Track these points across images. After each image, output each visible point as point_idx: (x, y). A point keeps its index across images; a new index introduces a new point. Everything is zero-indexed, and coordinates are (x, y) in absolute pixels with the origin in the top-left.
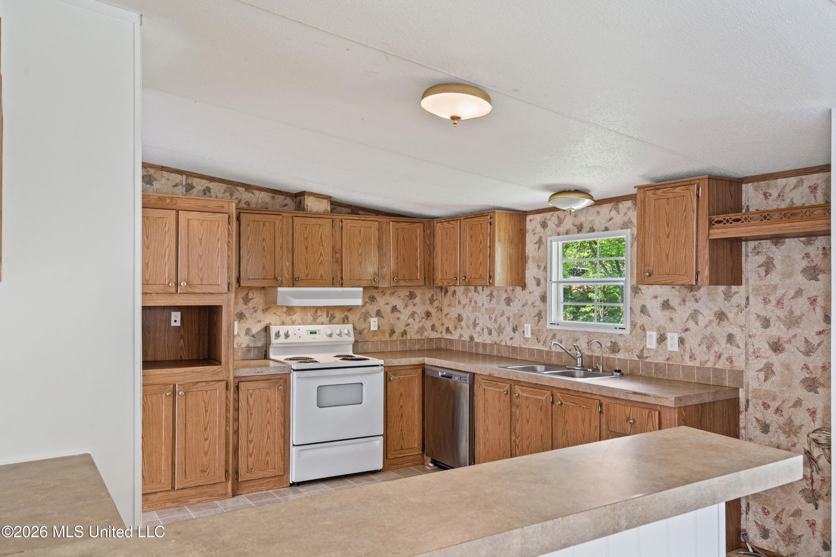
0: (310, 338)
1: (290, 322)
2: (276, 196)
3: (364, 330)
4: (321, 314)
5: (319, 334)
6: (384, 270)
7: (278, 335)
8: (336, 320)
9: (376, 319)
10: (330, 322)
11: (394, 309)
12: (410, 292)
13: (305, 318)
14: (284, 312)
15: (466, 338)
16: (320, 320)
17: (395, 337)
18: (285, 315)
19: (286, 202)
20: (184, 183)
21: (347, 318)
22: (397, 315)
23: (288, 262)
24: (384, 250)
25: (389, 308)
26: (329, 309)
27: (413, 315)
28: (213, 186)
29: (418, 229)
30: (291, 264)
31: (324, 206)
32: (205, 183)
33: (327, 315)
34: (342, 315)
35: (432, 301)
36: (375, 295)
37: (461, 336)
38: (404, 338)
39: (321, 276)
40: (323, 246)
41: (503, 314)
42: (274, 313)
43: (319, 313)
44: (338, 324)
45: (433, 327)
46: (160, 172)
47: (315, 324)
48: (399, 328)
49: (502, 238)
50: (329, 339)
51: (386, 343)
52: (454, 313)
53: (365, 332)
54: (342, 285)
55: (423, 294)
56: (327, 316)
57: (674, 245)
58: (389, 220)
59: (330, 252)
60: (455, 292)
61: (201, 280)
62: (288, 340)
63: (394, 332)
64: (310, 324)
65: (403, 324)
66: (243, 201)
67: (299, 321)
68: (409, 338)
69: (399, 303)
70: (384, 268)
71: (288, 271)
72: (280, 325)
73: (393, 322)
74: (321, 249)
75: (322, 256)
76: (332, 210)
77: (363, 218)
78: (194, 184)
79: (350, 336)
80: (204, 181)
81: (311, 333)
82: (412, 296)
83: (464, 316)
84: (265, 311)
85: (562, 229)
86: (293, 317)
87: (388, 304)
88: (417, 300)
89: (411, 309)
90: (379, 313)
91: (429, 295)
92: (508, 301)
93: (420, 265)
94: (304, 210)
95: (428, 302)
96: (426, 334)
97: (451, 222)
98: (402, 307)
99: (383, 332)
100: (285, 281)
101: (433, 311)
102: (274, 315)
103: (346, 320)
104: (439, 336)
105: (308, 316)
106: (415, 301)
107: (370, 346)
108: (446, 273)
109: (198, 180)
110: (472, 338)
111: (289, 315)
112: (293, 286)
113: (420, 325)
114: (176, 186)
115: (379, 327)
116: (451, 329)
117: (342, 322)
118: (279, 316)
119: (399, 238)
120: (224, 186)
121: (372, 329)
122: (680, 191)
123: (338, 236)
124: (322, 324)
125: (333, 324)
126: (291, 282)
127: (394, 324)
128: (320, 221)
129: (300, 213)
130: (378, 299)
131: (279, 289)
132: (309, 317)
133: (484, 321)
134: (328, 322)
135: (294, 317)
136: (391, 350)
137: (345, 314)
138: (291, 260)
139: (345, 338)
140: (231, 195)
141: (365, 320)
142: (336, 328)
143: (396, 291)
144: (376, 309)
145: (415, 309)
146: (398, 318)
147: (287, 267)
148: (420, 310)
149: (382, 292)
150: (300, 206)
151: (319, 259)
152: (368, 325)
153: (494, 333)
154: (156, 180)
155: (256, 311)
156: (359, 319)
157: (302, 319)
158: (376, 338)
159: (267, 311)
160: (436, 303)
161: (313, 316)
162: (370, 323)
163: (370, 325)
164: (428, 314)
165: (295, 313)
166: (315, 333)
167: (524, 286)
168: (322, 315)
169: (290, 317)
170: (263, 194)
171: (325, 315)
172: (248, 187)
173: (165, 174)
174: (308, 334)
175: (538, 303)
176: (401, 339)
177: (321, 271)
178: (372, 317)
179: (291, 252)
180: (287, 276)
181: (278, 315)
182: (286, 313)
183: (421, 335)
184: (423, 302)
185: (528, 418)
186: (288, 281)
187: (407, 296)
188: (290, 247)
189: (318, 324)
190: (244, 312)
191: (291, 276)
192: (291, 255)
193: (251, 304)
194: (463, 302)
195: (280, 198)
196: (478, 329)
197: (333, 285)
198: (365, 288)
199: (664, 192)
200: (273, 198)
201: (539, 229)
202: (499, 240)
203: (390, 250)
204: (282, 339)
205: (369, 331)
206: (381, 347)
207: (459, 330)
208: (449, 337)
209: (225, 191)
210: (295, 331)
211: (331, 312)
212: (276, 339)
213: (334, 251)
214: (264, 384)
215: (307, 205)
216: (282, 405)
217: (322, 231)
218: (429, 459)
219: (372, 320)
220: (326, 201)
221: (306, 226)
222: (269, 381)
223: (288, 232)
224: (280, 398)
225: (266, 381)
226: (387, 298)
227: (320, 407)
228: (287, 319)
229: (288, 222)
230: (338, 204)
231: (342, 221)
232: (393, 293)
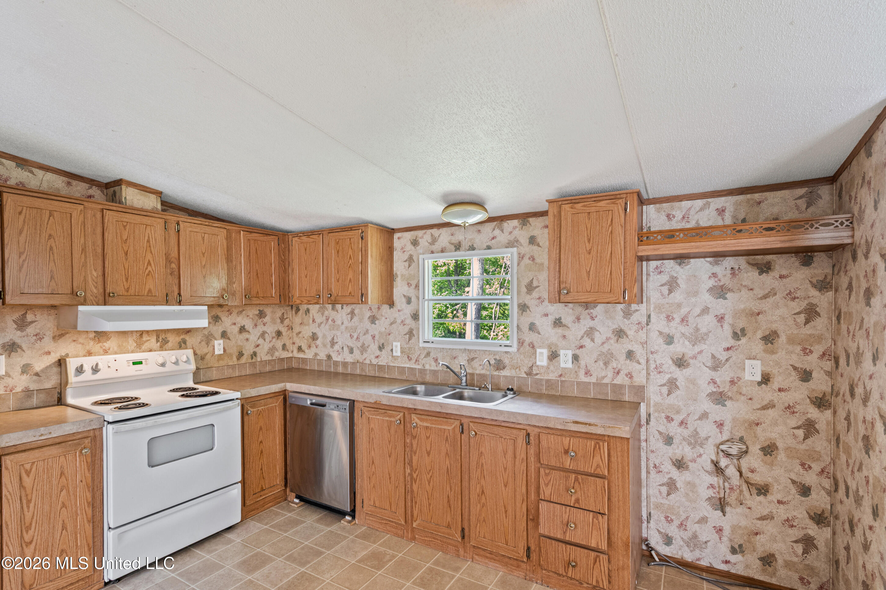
0: (134, 370)
1: (101, 351)
2: (74, 181)
3: (206, 354)
4: (148, 338)
5: (146, 364)
6: (234, 286)
7: (80, 370)
8: (170, 345)
9: (221, 342)
10: (162, 348)
11: (242, 329)
12: (259, 310)
13: (124, 344)
14: (91, 339)
15: (322, 356)
16: (146, 346)
17: (243, 360)
18: (92, 343)
19: (91, 192)
21: (185, 342)
22: (245, 335)
23: (95, 271)
24: (234, 263)
25: (236, 329)
26: (158, 333)
27: (263, 335)
29: (273, 243)
30: (100, 273)
31: (153, 202)
33: (157, 339)
34: (178, 339)
35: (282, 320)
36: (220, 314)
37: (316, 354)
38: (253, 360)
39: (150, 291)
40: (151, 252)
41: (367, 332)
42: (74, 341)
43: (145, 337)
44: (173, 350)
45: (284, 347)
47: (140, 352)
48: (248, 350)
49: (374, 254)
50: (162, 369)
51: (233, 367)
52: (307, 331)
53: (208, 357)
54: (180, 303)
55: (273, 312)
56: (157, 341)
57: (597, 261)
58: (239, 229)
59: (162, 262)
60: (308, 310)
62: (98, 376)
63: (243, 355)
64: (132, 352)
65: (253, 345)
66: (13, 181)
67: (116, 349)
68: (259, 359)
69: (248, 324)
70: (234, 283)
71: (96, 283)
72: (85, 356)
73: (241, 344)
74: (149, 257)
75: (150, 265)
76: (163, 210)
79: (190, 364)
81: (134, 363)
82: (262, 314)
83: (320, 335)
84: (57, 338)
85: (437, 246)
86: (105, 344)
87: (235, 324)
88: (267, 319)
89: (261, 328)
90: (224, 335)
91: (279, 314)
92: (373, 319)
93: (275, 282)
94: (120, 203)
95: (279, 321)
96: (277, 354)
97: (311, 236)
98: (251, 327)
99: (230, 356)
100: (91, 298)
101: (283, 330)
102: (73, 344)
103: (183, 345)
104: (290, 355)
105: (128, 342)
106: (265, 320)
107: (214, 372)
108: (306, 290)
110: (329, 357)
111: (99, 342)
112: (105, 304)
113: (271, 345)
115: (225, 350)
116: (304, 347)
117: (178, 347)
118: (83, 344)
119: (251, 251)
121: (217, 352)
122: (605, 205)
123: (173, 241)
124: (151, 351)
125: (166, 350)
126: (101, 298)
127: (242, 346)
128: (145, 221)
130: (224, 318)
131: (81, 308)
132: (131, 343)
133: (343, 339)
134: (159, 348)
135: (107, 345)
136: (240, 374)
137: (182, 337)
138: (100, 268)
139: (183, 366)
141: (208, 344)
142: (170, 356)
143: (244, 310)
144: (221, 329)
145: (265, 329)
146: (247, 339)
147: (94, 278)
148: (271, 329)
149: (228, 311)
150: (114, 198)
151: (147, 269)
152: (212, 348)
153: (356, 352)
155: (40, 339)
156: (200, 343)
157: (119, 346)
158: (222, 363)
159: (61, 338)
160: (287, 322)
161: (136, 342)
162: (214, 346)
163: (214, 349)
164: (279, 334)
165: (108, 339)
166: (141, 363)
167: (391, 304)
168: (149, 340)
169: (100, 344)
170: (48, 175)
171: (154, 340)
172: (22, 162)
174: (129, 366)
175: (409, 321)
176: (250, 361)
177: (150, 285)
178: (216, 339)
179: (101, 258)
180: (95, 291)
181: (80, 343)
182: (93, 339)
183: (272, 356)
184: (273, 321)
185: (429, 449)
186: (96, 297)
187: (257, 315)
188: (99, 250)
189: (144, 352)
190: (18, 341)
191: (101, 290)
192: (100, 262)
193: (30, 330)
194: (318, 320)
195: (82, 187)
196: (336, 347)
197: (167, 303)
198: (210, 307)
199: (584, 206)
200: (69, 183)
201: (409, 247)
202: (372, 256)
203: (241, 263)
204: (88, 375)
205: (213, 355)
206: (228, 373)
207: (314, 350)
208: (301, 355)
210: (109, 362)
211: (162, 336)
212: (76, 376)
213: (168, 260)
214: (54, 451)
215: (125, 198)
216: (89, 475)
217: (150, 234)
218: (294, 495)
219: (216, 343)
220: (154, 196)
221: (125, 224)
222: (63, 444)
223: (94, 230)
224: (84, 466)
225: (57, 446)
226: (234, 317)
227: (153, 467)
228: (96, 347)
229: (94, 216)
230: (171, 205)
231: (178, 224)
232: (241, 312)
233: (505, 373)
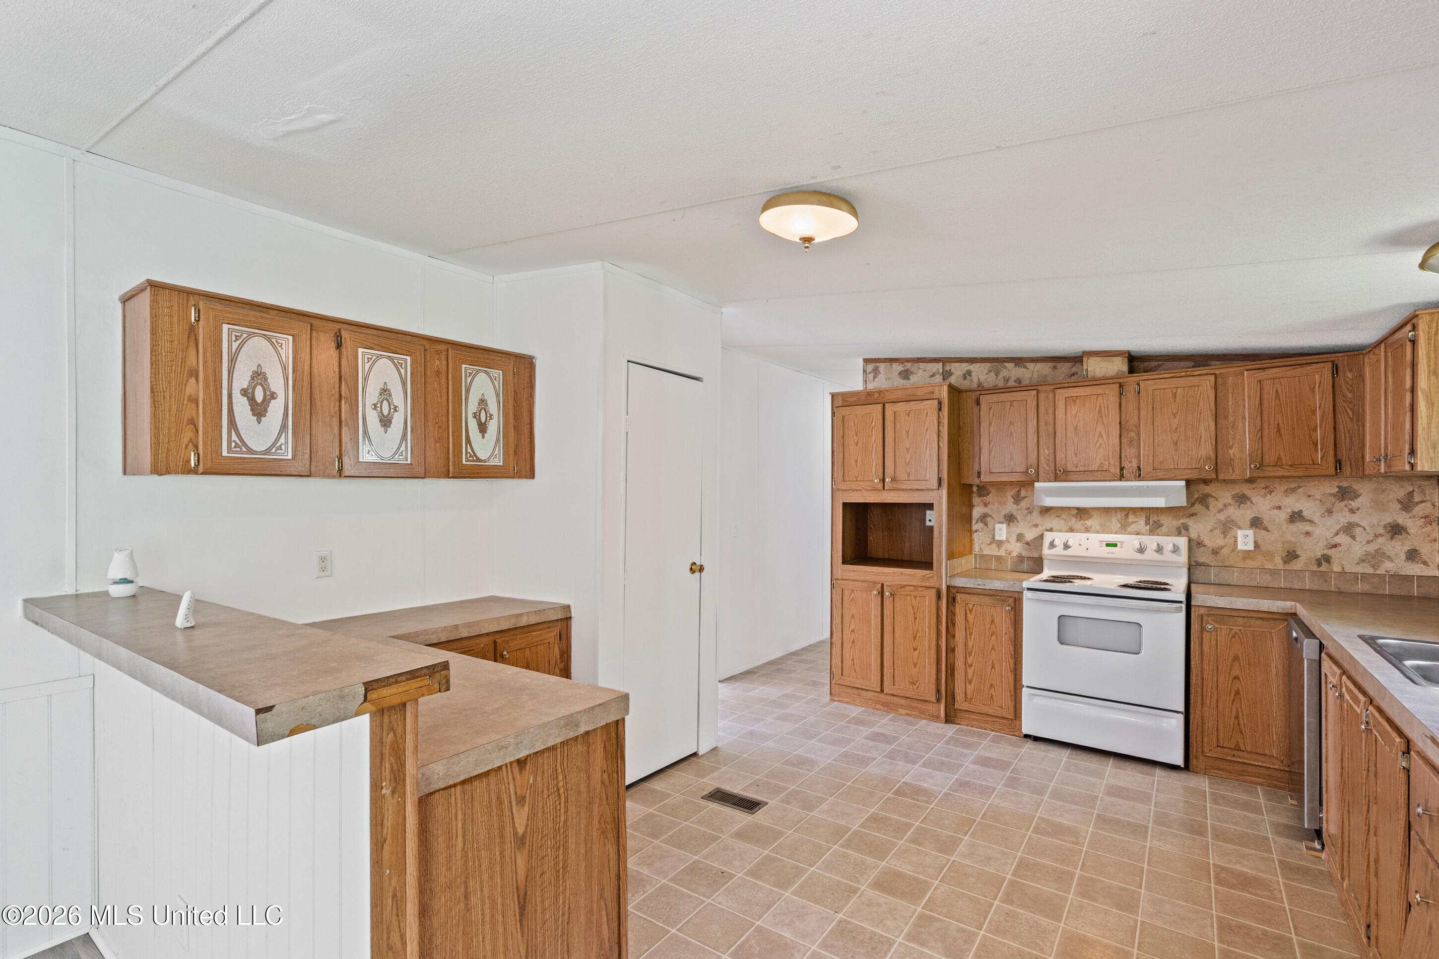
0: (1105, 552)
1: (1083, 528)
2: (1059, 365)
3: (1222, 547)
4: (1136, 520)
5: (1121, 547)
6: (1231, 452)
7: (1052, 545)
8: (1164, 529)
9: (1250, 532)
10: (1152, 532)
11: (1297, 517)
12: (1338, 487)
13: (1107, 524)
14: (1073, 516)
16: (1133, 528)
17: (1297, 565)
18: (1074, 520)
19: (1074, 370)
20: (941, 371)
21: (1186, 528)
22: (1303, 527)
23: (1047, 449)
24: (1231, 419)
25: (1282, 515)
26: (1148, 512)
27: (1349, 529)
28: (974, 368)
29: (1319, 374)
30: (1052, 451)
31: (1120, 366)
32: (965, 367)
33: (1146, 521)
34: (1177, 523)
35: (1408, 504)
36: (1248, 492)
38: (1323, 569)
39: (1101, 466)
40: (1103, 423)
42: (1058, 516)
43: (1131, 518)
44: (1168, 536)
45: (1412, 554)
46: (916, 365)
47: (1125, 534)
48: (1311, 549)
50: (1139, 556)
51: (1274, 573)
53: (1225, 551)
54: (1139, 478)
55: (1381, 491)
56: (1147, 524)
58: (1242, 368)
59: (1116, 431)
61: (909, 475)
62: (1069, 552)
63: (1296, 557)
64: (1116, 533)
65: (1322, 544)
66: (1013, 379)
67: (1098, 528)
68: (1337, 568)
69: (1309, 508)
70: (1231, 448)
71: (1048, 461)
72: (1067, 532)
73: (1293, 539)
74: (1102, 429)
75: (1102, 437)
76: (1132, 371)
77: (1183, 374)
78: (953, 370)
79: (1179, 555)
80: (964, 365)
81: (1107, 545)
84: (1044, 513)
86: (1086, 522)
87: (1280, 508)
88: (1360, 502)
89: (1342, 518)
90: (1256, 523)
91: (1398, 494)
93: (1323, 438)
96: (1389, 566)
98: (1318, 514)
99: (1269, 555)
100: (1044, 475)
102: (1057, 519)
103: (1183, 531)
105: (1112, 522)
107: (1236, 574)
108: (1373, 449)
109: (957, 364)
111: (1081, 519)
112: (1056, 481)
113: (1370, 548)
114: (933, 376)
115: (1257, 545)
117: (1176, 533)
118: (1065, 520)
119: (1266, 397)
120: (988, 365)
121: (1241, 547)
123: (1132, 405)
124: (1138, 534)
125: (1158, 535)
126: (1052, 475)
127: (1295, 543)
128: (1099, 390)
129: (1065, 383)
130: (1255, 499)
131: (1037, 484)
132: (1114, 521)
134: (1148, 532)
135: (1089, 523)
136: (1288, 585)
137: (1182, 521)
138: (1051, 446)
139: (1168, 556)
140: (997, 374)
141: (1225, 533)
142: (1168, 542)
143: (1300, 487)
144: (1250, 515)
146: (1308, 534)
147: (1046, 456)
148: (1371, 520)
149: (1266, 488)
151: (1098, 441)
152: (1233, 540)
154: (913, 373)
155: (1031, 513)
156: (1211, 531)
157: (1102, 525)
158: (1250, 563)
159: (1046, 513)
160: (1422, 509)
161: (1121, 523)
162: (1236, 538)
163: (1236, 541)
164: (1396, 529)
165: (1090, 517)
166: (1115, 545)
168: (1136, 522)
169: (1082, 521)
170: (1039, 366)
171: (1142, 522)
172: (1019, 361)
173: (922, 365)
174: (1101, 547)
176: (1315, 568)
177: (1102, 458)
178: (1240, 528)
179: (1052, 436)
180: (1047, 468)
181: (1063, 519)
182: (1075, 516)
183: (1375, 567)
184: (1380, 506)
186: (1048, 474)
187: (1334, 495)
188: (1051, 429)
189: (1129, 534)
190: (1015, 513)
191: (1053, 467)
192: (1052, 440)
193: (1024, 504)
195: (1065, 367)
197: (1124, 479)
198: (1189, 481)
200: (1055, 368)
203: (1244, 418)
204: (1059, 550)
205: (1233, 550)
206: (1265, 580)
209: (990, 371)
210: (1081, 540)
211: (1154, 518)
212: (1049, 548)
213: (1126, 429)
214: (987, 600)
215: (1087, 370)
216: (1012, 631)
217: (1102, 403)
219: (1240, 533)
220: (1120, 358)
221: (1075, 399)
222: (993, 597)
223: (1047, 410)
224: (1008, 621)
225: (989, 597)
226: (1278, 497)
227: (1062, 643)
228: (1078, 525)
229: (1047, 397)
230: (1166, 358)
231: (1139, 385)
232: (1294, 490)
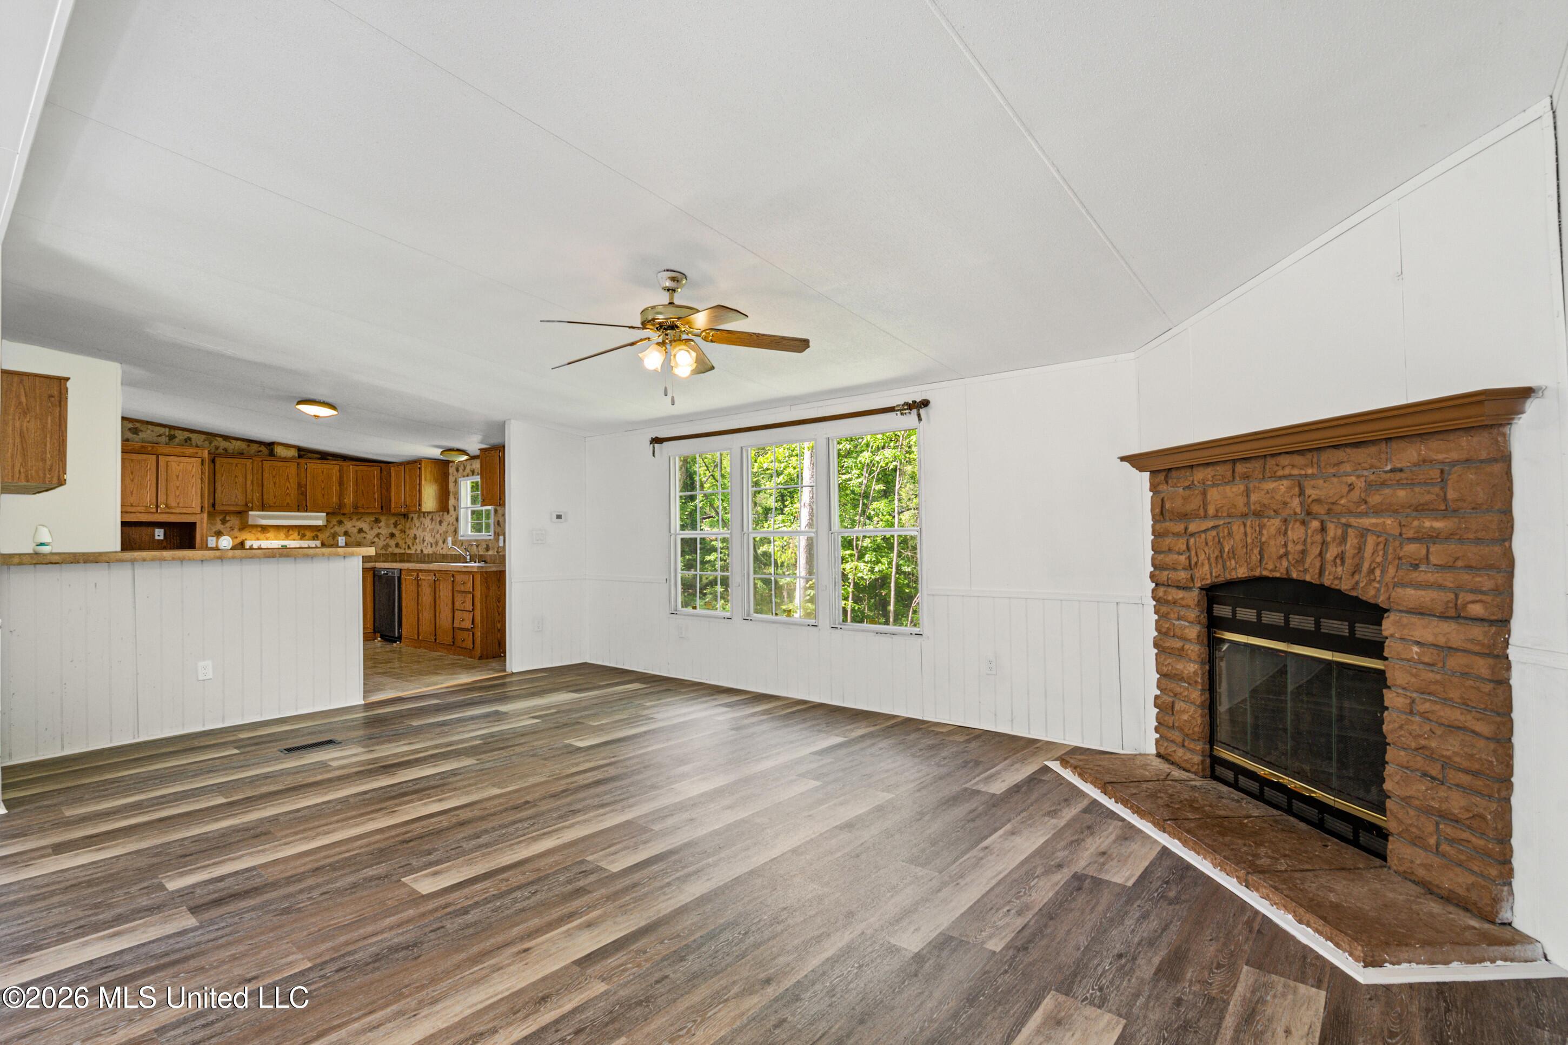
2: (251, 444)
3: (332, 545)
7: (251, 547)
8: (305, 536)
9: (344, 538)
10: (301, 539)
11: (361, 531)
12: (375, 518)
13: (277, 534)
14: (258, 531)
15: (419, 551)
16: (291, 537)
19: (260, 449)
20: (167, 434)
21: (317, 536)
22: (363, 535)
24: (345, 486)
25: (355, 530)
26: (300, 528)
27: (378, 535)
28: (193, 436)
29: (376, 471)
30: (260, 495)
31: (293, 453)
32: (187, 434)
33: (298, 533)
34: (313, 534)
35: (396, 525)
36: (340, 519)
37: (416, 550)
39: (288, 504)
40: (289, 482)
41: (438, 532)
43: (291, 532)
44: (308, 540)
45: (397, 545)
46: (145, 426)
47: (287, 540)
49: (428, 478)
52: (412, 535)
54: (306, 511)
55: (387, 520)
56: (299, 535)
58: (349, 463)
59: (295, 486)
60: (412, 518)
61: (178, 504)
64: (283, 539)
65: (369, 542)
66: (221, 448)
67: (272, 537)
69: (365, 527)
70: (345, 499)
71: (258, 500)
74: (288, 484)
75: (288, 489)
76: (300, 457)
77: (326, 463)
78: (176, 435)
80: (186, 433)
82: (377, 521)
83: (418, 536)
84: (240, 530)
85: (465, 473)
86: (265, 533)
87: (353, 527)
88: (382, 524)
89: (376, 531)
90: (346, 534)
91: (393, 521)
92: (441, 522)
93: (377, 497)
94: (274, 455)
95: (392, 526)
96: (390, 550)
97: (399, 466)
98: (368, 529)
100: (256, 507)
101: (397, 533)
102: (249, 533)
104: (402, 551)
105: (280, 533)
106: (380, 525)
108: (397, 503)
109: (180, 432)
110: (422, 551)
111: (262, 532)
112: (263, 511)
113: (385, 543)
114: (160, 436)
115: (346, 544)
116: (411, 545)
117: (312, 539)
118: (253, 533)
119: (358, 477)
120: (204, 437)
121: (340, 544)
123: (303, 475)
124: (294, 540)
125: (304, 540)
126: (261, 508)
127: (360, 542)
128: (288, 464)
129: (272, 458)
130: (346, 523)
131: (250, 513)
132: (282, 535)
133: (429, 539)
134: (299, 538)
135: (268, 535)
137: (313, 532)
138: (260, 492)
140: (210, 443)
141: (333, 538)
142: (305, 543)
143: (362, 517)
144: (343, 530)
145: (380, 531)
146: (365, 538)
147: (257, 497)
148: (385, 532)
149: (347, 518)
150: (272, 454)
151: (286, 491)
152: (336, 542)
153: (434, 546)
154: (141, 431)
155: (233, 530)
156: (328, 537)
157: (275, 536)
160: (399, 527)
161: (285, 533)
162: (338, 540)
163: (338, 542)
164: (392, 535)
165: (268, 532)
166: (286, 546)
167: (448, 512)
168: (293, 534)
170: (239, 443)
171: (296, 534)
172: (226, 438)
173: (150, 427)
175: (455, 523)
177: (288, 500)
178: (340, 536)
179: (261, 486)
180: (258, 504)
183: (386, 550)
184: (388, 526)
185: (425, 593)
186: (258, 507)
187: (373, 521)
188: (260, 482)
190: (222, 530)
191: (261, 504)
192: (260, 489)
193: (228, 525)
194: (417, 525)
195: (255, 447)
196: (425, 544)
197: (298, 511)
198: (327, 514)
200: (249, 446)
201: (455, 473)
202: (425, 480)
203: (350, 486)
205: (337, 546)
207: (415, 546)
208: (409, 552)
209: (205, 440)
210: (267, 544)
211: (302, 532)
213: (299, 486)
215: (276, 452)
217: (289, 471)
218: (379, 635)
219: (340, 538)
220: (294, 449)
223: (258, 472)
226: (354, 522)
228: (262, 536)
229: (259, 463)
231: (306, 464)
232: (360, 519)
233: (490, 553)
